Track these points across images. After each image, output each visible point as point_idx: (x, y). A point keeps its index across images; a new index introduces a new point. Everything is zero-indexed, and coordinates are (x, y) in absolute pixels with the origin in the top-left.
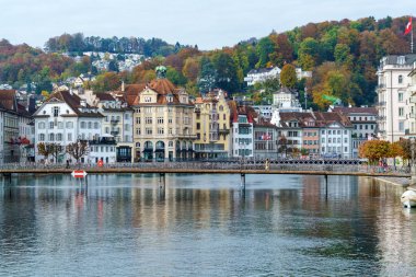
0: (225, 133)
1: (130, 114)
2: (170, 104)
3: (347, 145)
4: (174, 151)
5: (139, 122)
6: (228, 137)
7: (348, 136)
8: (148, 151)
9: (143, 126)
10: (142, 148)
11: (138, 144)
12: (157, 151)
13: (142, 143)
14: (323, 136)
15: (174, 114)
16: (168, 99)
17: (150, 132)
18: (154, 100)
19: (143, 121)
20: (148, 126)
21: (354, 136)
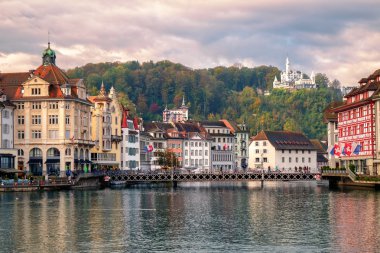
0: (117, 140)
1: (9, 110)
2: (67, 99)
3: (208, 157)
4: (72, 161)
5: (22, 121)
6: (119, 145)
7: (208, 148)
8: (35, 162)
9: (28, 128)
10: (26, 158)
11: (21, 152)
12: (48, 161)
13: (27, 150)
14: (186, 148)
15: (72, 112)
16: (66, 91)
17: (38, 135)
18: (45, 92)
19: (28, 120)
20: (36, 127)
21: (213, 148)
